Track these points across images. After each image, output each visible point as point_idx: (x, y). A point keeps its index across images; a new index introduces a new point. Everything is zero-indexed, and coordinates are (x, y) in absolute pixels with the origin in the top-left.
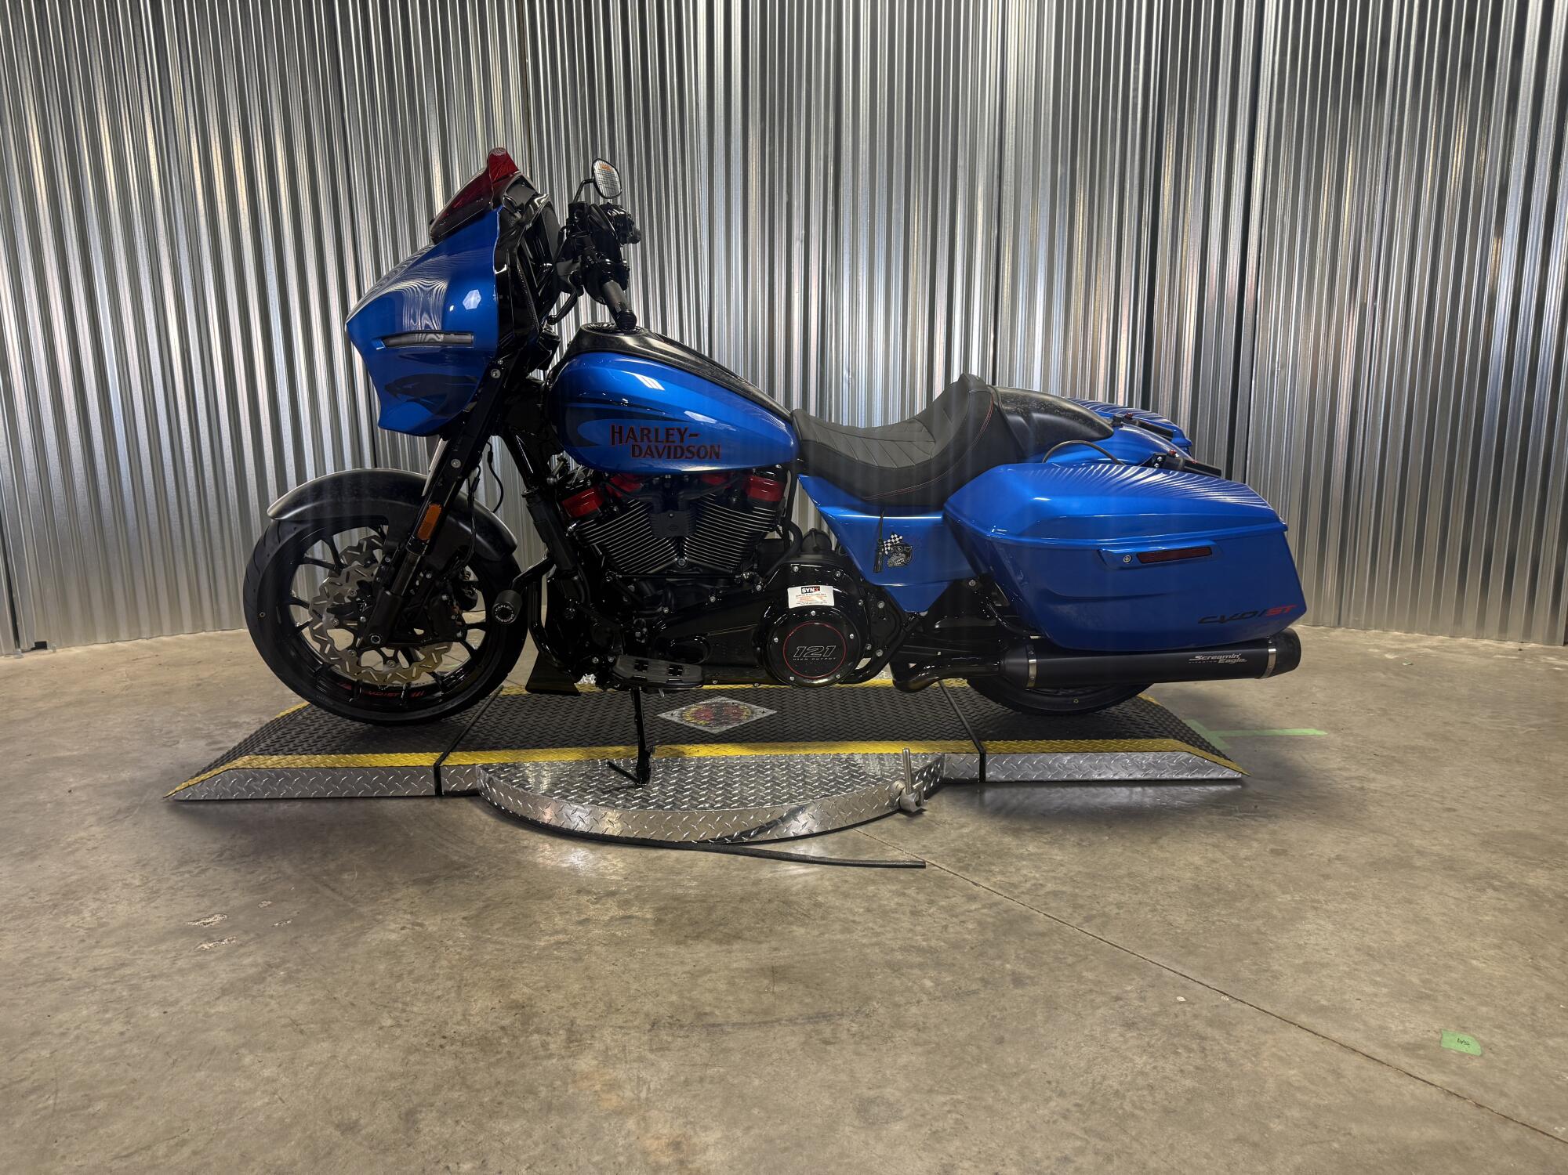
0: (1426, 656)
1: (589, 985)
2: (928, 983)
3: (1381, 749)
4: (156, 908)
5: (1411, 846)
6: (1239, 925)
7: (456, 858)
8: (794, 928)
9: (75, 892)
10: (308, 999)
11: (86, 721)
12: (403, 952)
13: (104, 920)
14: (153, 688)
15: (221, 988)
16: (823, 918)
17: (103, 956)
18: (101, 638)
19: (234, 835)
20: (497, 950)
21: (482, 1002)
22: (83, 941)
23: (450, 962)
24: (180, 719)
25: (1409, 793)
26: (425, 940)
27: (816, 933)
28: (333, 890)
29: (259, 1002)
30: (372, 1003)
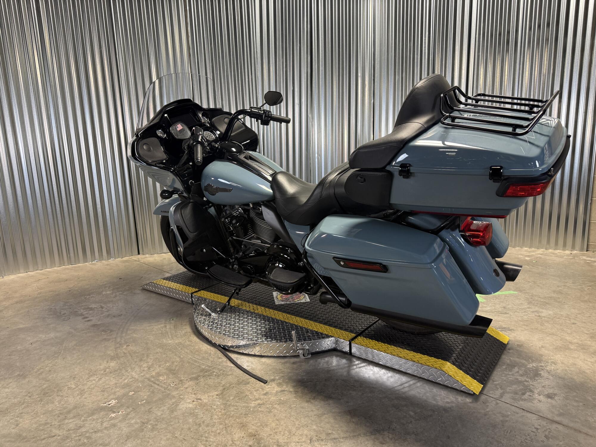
0: (540, 258)
1: (278, 423)
2: (412, 413)
3: (540, 299)
4: (85, 398)
5: (566, 340)
6: (517, 379)
7: (204, 367)
8: (351, 392)
9: (48, 393)
10: (165, 438)
11: (27, 310)
12: (197, 412)
13: (65, 406)
14: (51, 293)
15: (126, 435)
16: (361, 387)
17: (71, 423)
18: (22, 271)
19: (108, 361)
20: (235, 409)
21: (238, 434)
22: (59, 416)
23: (218, 416)
24: (67, 307)
25: (557, 317)
26: (204, 406)
27: (360, 394)
28: (158, 385)
29: (144, 441)
30: (192, 438)
